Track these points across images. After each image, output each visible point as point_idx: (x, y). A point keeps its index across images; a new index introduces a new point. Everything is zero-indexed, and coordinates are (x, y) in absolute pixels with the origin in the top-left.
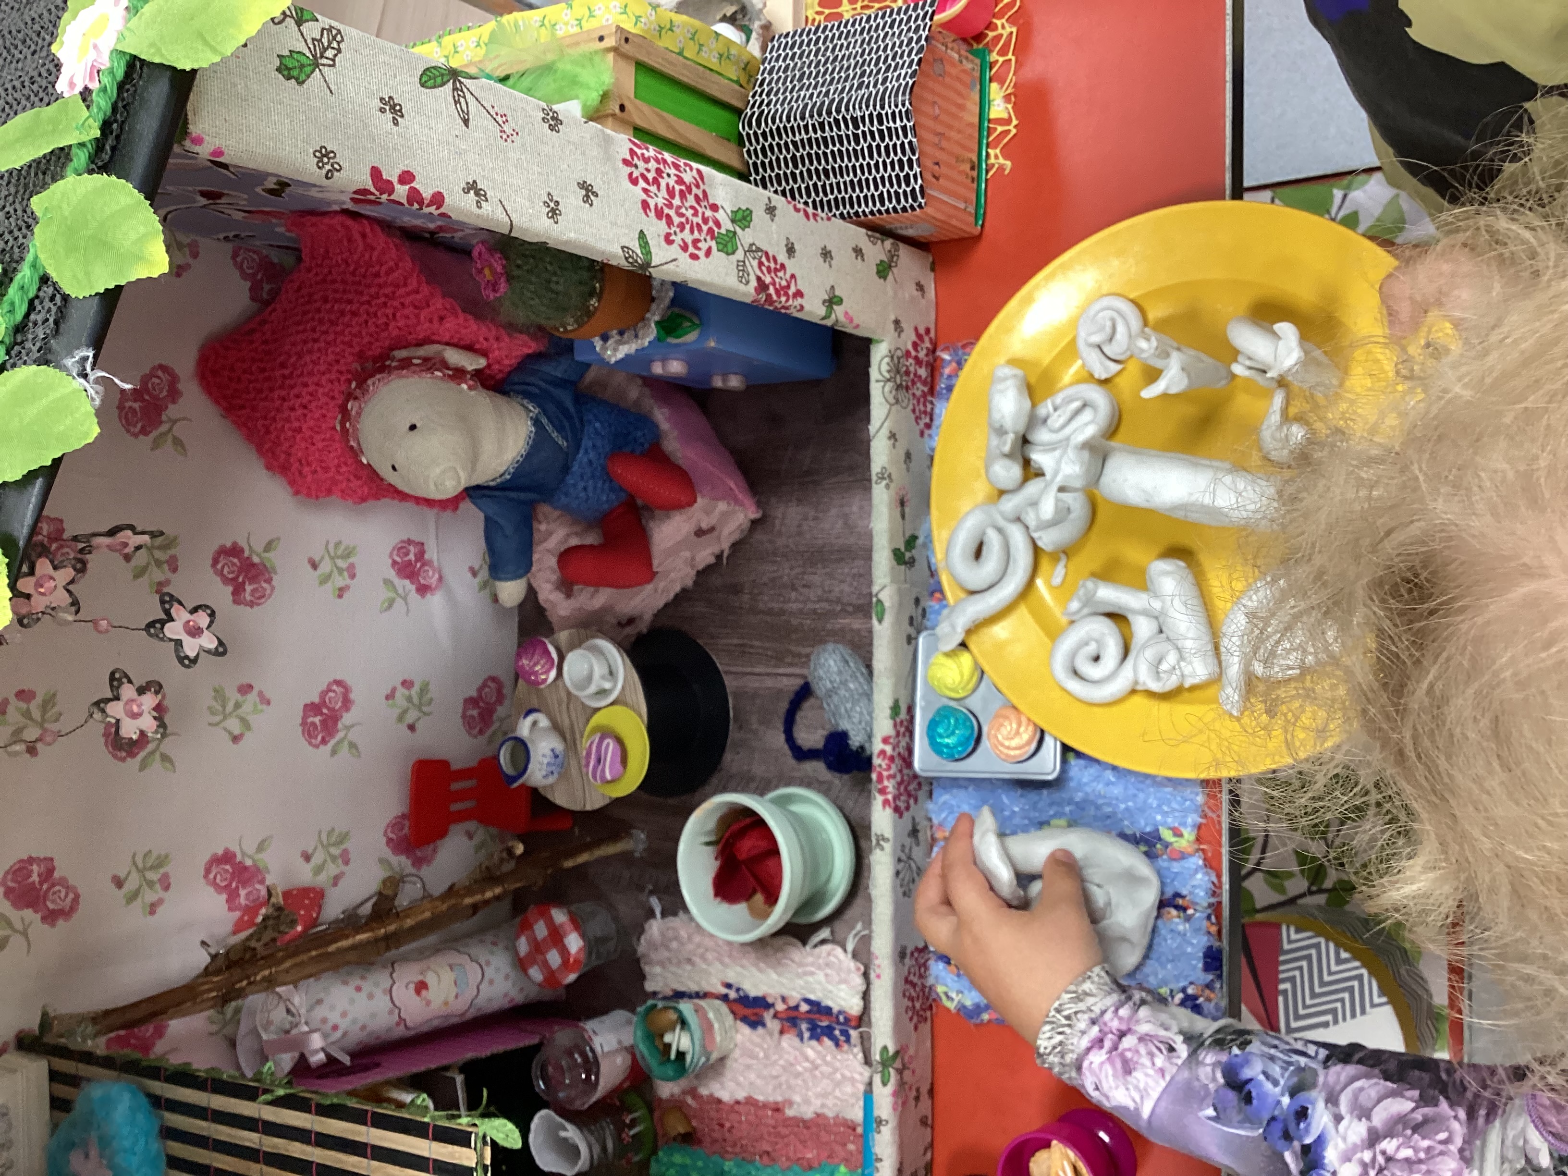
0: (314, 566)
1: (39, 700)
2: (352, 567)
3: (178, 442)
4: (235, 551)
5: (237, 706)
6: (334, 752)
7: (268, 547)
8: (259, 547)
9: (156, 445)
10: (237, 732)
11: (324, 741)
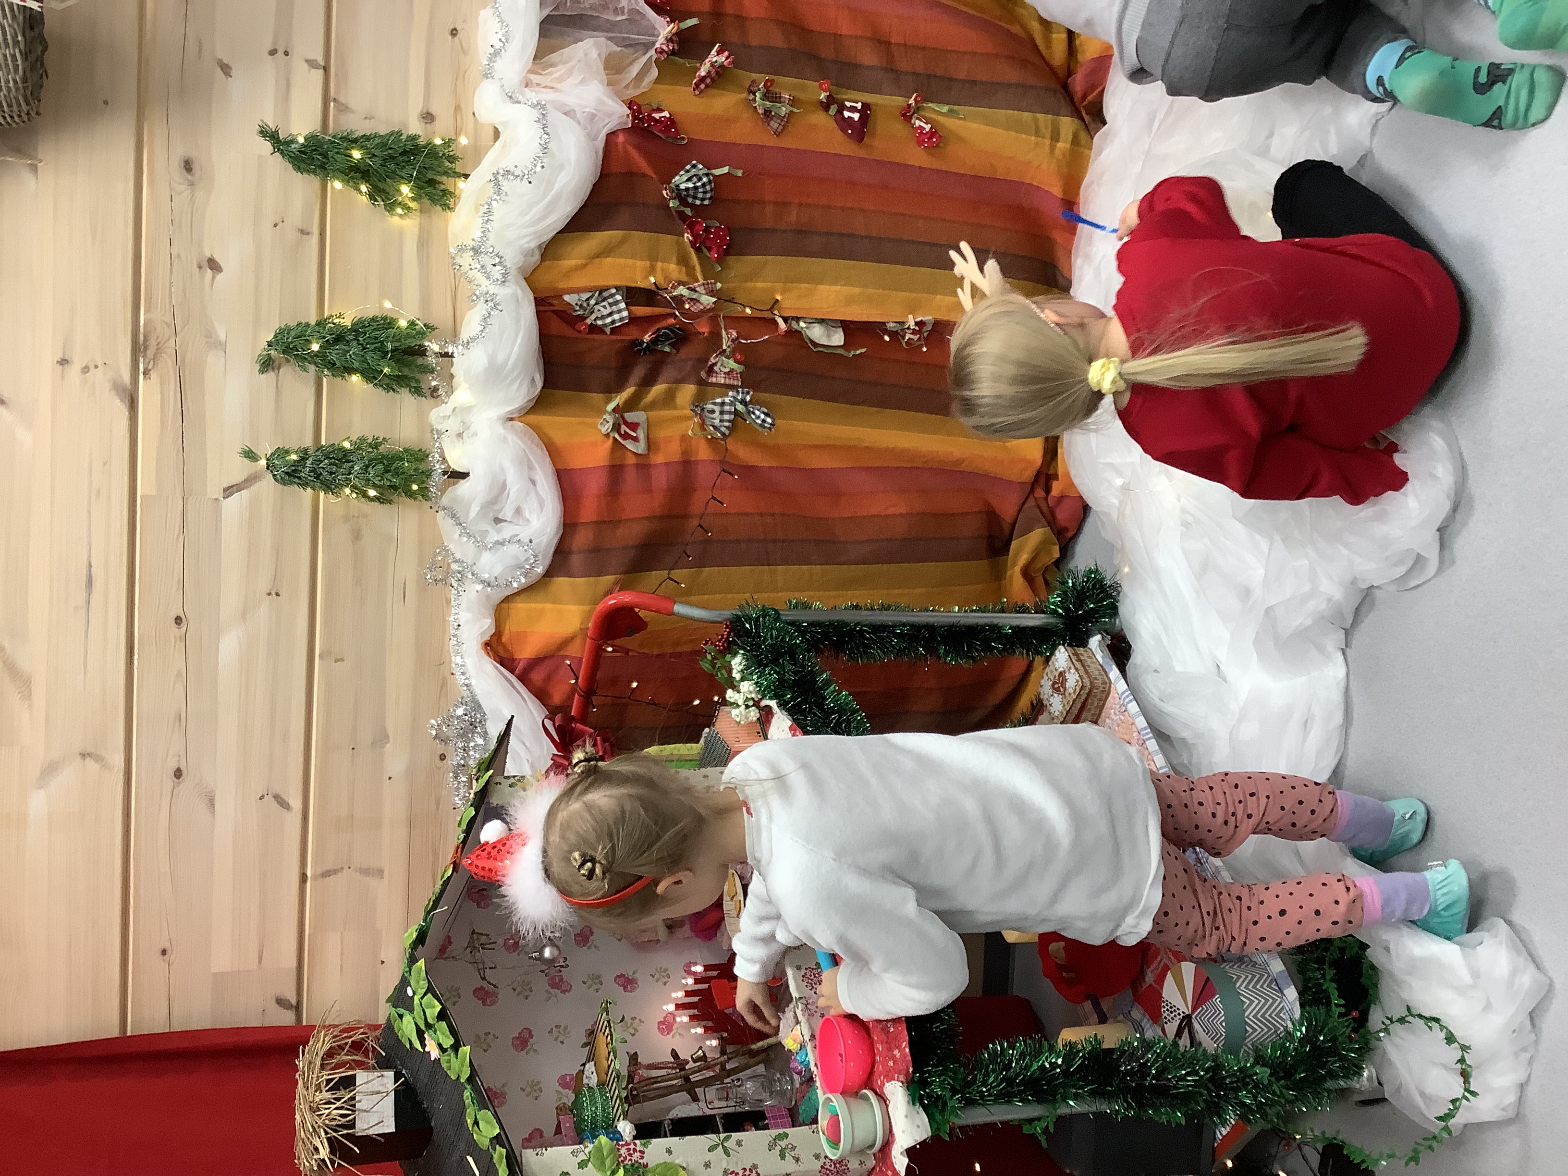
0: (653, 977)
1: (562, 1027)
2: (668, 974)
3: (596, 947)
4: (622, 975)
5: (632, 1024)
6: (673, 1037)
7: (634, 973)
8: (630, 974)
9: (589, 948)
10: (633, 1032)
11: (668, 1034)
